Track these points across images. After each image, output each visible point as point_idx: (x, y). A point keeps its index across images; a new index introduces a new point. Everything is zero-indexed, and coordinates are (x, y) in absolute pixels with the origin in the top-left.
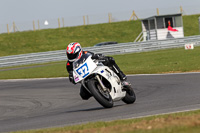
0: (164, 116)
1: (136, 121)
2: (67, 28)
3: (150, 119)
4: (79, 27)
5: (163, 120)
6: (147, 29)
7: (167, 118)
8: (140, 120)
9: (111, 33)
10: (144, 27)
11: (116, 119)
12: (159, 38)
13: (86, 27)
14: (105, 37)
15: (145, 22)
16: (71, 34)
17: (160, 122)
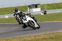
1: (25, 37)
2: (4, 8)
3: (30, 36)
6: (29, 8)
7: (35, 36)
8: (27, 37)
11: (19, 36)
13: (10, 8)
16: (6, 10)
17: (33, 37)
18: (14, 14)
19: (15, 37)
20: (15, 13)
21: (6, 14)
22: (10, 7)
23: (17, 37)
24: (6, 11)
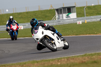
1: (52, 60)
2: (17, 13)
3: (59, 59)
4: (24, 13)
5: (66, 60)
6: (58, 14)
7: (68, 59)
9: (40, 16)
10: (56, 13)
11: (42, 59)
12: (64, 18)
13: (27, 13)
15: (57, 10)
16: (20, 16)
17: (64, 61)
19: (35, 60)
22: (27, 11)
23: (39, 60)
24: (20, 18)
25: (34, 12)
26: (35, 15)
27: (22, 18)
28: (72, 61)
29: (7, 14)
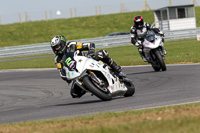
0: (174, 108)
1: (146, 112)
2: (79, 18)
3: (161, 109)
4: (92, 17)
5: (173, 111)
7: (177, 109)
8: (151, 111)
9: (124, 23)
10: (156, 18)
11: (126, 109)
12: (172, 29)
13: (98, 17)
14: (117, 27)
15: (158, 12)
16: (84, 24)
18: (133, 36)
19: (112, 111)
20: (135, 33)
21: (84, 37)
22: (98, 14)
23: (118, 111)
24: (83, 28)
25: (112, 16)
26: (114, 23)
27: (87, 27)
28: (185, 113)
29: (58, 20)
